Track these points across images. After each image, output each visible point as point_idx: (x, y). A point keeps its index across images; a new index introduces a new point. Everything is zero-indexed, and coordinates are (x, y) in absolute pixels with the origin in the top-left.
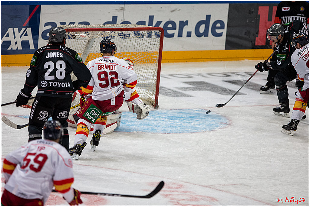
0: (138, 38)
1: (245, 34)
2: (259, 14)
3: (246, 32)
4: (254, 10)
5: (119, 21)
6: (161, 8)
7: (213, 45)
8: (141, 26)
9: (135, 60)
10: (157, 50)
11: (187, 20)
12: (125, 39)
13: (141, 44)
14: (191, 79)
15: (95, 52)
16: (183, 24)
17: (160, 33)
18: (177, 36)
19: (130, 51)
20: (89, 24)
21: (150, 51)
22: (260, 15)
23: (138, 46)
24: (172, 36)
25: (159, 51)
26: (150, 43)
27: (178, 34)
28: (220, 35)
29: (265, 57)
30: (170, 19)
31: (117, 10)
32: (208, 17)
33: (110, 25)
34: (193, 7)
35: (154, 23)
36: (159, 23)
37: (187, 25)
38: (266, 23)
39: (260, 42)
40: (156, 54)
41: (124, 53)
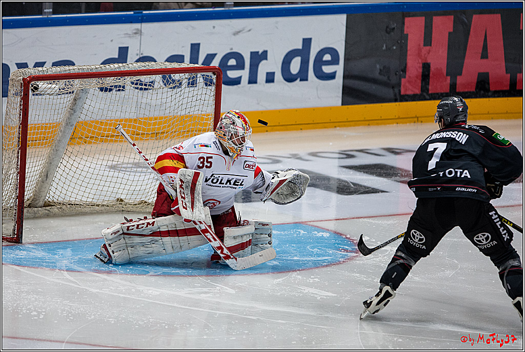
0: (171, 88)
1: (379, 73)
2: (405, 33)
3: (382, 68)
4: (395, 25)
5: (132, 56)
6: (214, 27)
7: (319, 97)
8: (175, 65)
9: (167, 133)
10: (211, 110)
11: (266, 49)
12: (147, 91)
13: (177, 100)
14: (278, 165)
15: (88, 118)
16: (258, 57)
17: (215, 76)
18: (247, 82)
19: (156, 114)
20: (73, 64)
21: (196, 113)
22: (407, 34)
23: (173, 103)
24: (237, 82)
25: (213, 114)
26: (194, 99)
27: (249, 77)
28: (332, 76)
29: (421, 117)
30: (232, 49)
31: (127, 36)
32: (307, 42)
33: (116, 65)
34: (277, 23)
35: (201, 59)
36: (211, 57)
37: (266, 59)
38: (420, 50)
39: (410, 87)
40: (207, 120)
41: (146, 119)
